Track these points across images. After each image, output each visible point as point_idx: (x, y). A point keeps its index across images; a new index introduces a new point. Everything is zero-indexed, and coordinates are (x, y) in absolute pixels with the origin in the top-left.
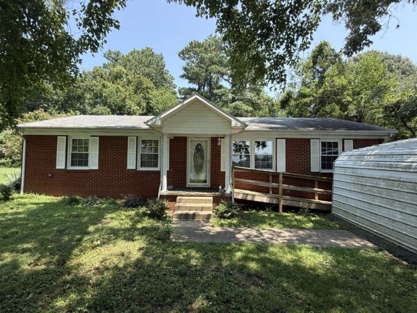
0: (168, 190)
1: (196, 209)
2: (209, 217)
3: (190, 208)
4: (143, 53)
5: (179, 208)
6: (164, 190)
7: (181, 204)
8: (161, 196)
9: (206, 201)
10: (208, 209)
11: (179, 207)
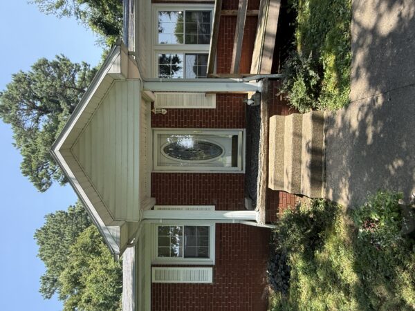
0: (253, 207)
1: (297, 148)
2: (317, 120)
3: (297, 161)
4: (43, 243)
5: (295, 184)
6: (256, 216)
7: (287, 180)
8: (267, 223)
9: (280, 130)
10: (298, 124)
11: (293, 185)
